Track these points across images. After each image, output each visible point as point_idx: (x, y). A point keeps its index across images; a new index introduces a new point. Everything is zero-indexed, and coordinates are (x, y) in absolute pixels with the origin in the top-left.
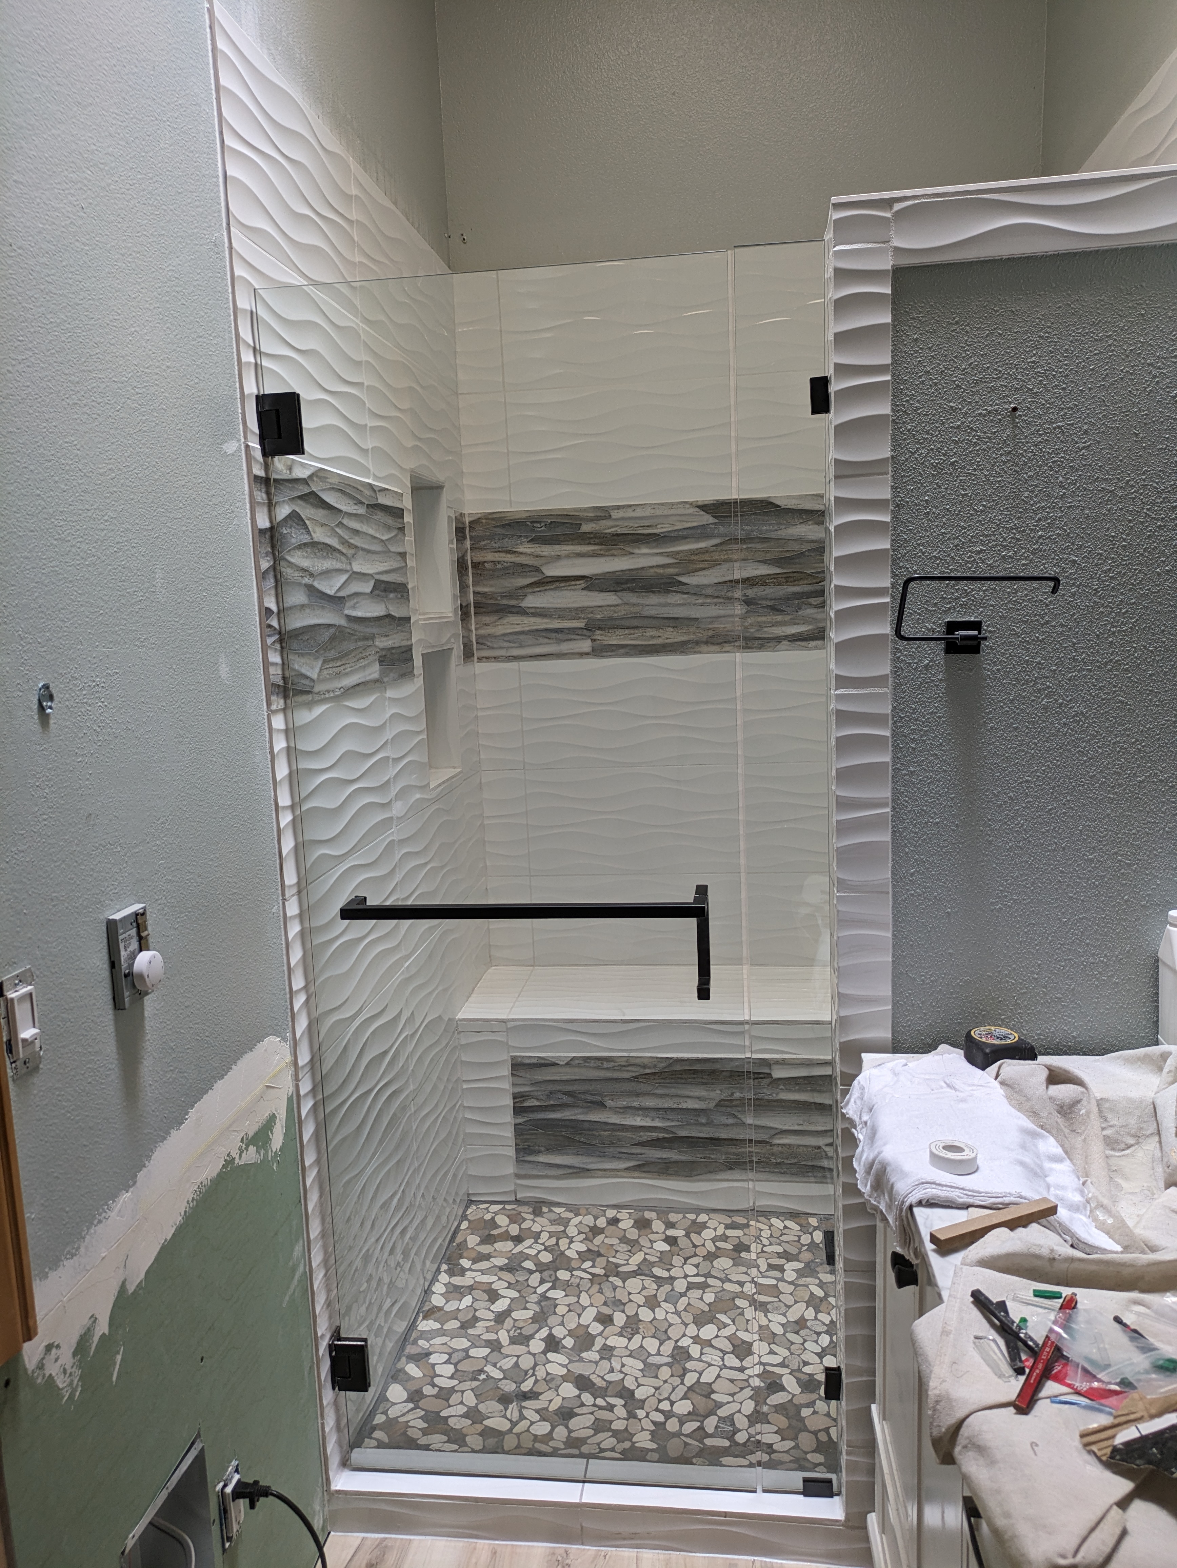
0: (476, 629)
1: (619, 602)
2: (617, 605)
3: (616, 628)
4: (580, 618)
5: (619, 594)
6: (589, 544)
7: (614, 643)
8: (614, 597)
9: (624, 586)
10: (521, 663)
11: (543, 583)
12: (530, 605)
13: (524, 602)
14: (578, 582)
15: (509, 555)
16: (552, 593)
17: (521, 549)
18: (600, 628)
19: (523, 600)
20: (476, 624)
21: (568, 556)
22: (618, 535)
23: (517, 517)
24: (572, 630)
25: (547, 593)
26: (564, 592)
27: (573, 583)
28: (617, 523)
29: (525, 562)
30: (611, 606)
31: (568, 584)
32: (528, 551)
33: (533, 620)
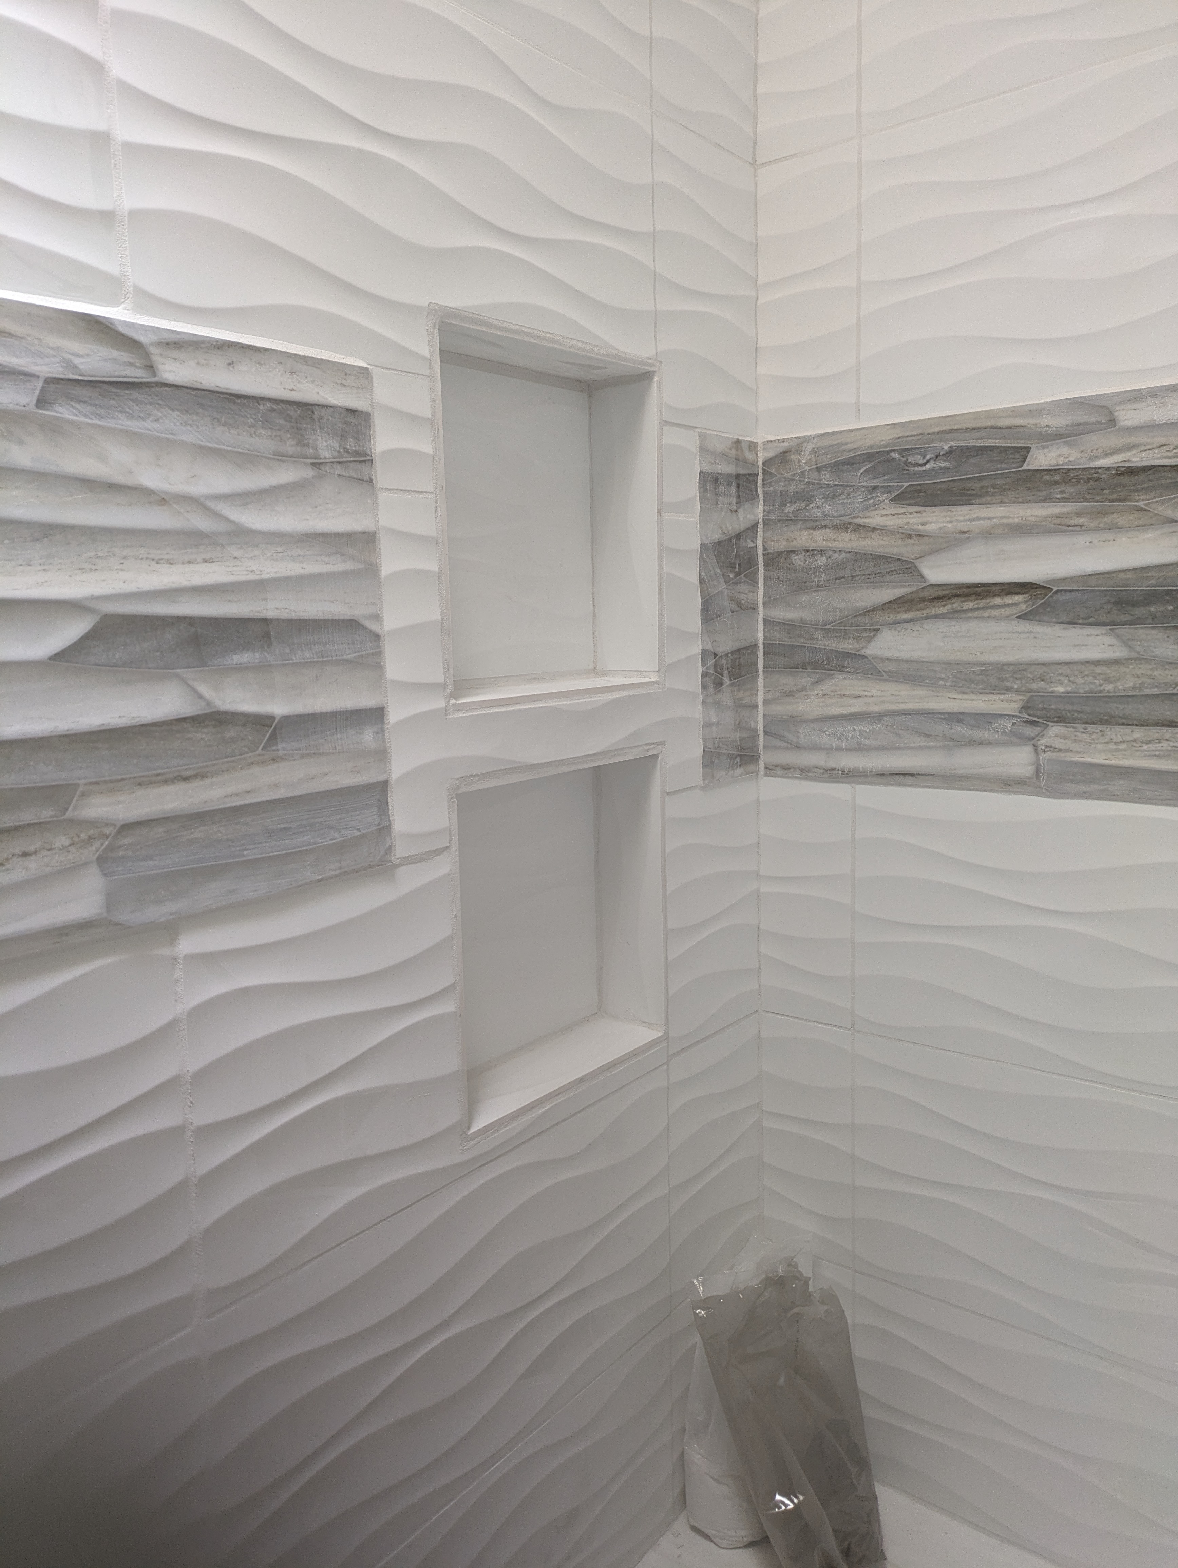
0: (765, 702)
1: (1120, 652)
2: (1115, 662)
3: (1107, 721)
4: (1008, 690)
5: (1125, 631)
6: (1048, 499)
7: (1099, 759)
8: (1108, 640)
9: (1139, 612)
10: (860, 787)
11: (923, 600)
12: (887, 654)
13: (873, 644)
14: (1008, 600)
15: (846, 536)
16: (942, 626)
17: (875, 519)
18: (1061, 719)
19: (870, 639)
20: (766, 692)
21: (988, 534)
22: (1131, 471)
23: (869, 442)
24: (984, 719)
25: (928, 625)
26: (973, 625)
27: (997, 601)
28: (1133, 440)
29: (881, 551)
30: (1097, 663)
31: (982, 603)
32: (891, 522)
33: (891, 688)
